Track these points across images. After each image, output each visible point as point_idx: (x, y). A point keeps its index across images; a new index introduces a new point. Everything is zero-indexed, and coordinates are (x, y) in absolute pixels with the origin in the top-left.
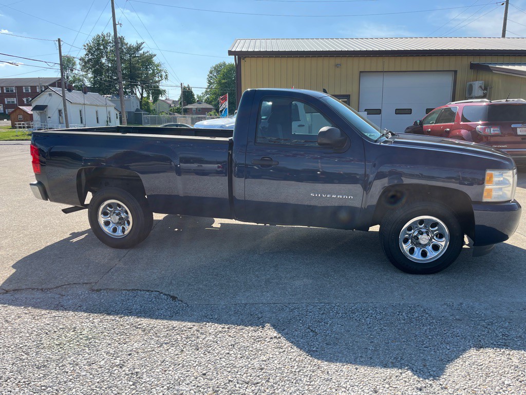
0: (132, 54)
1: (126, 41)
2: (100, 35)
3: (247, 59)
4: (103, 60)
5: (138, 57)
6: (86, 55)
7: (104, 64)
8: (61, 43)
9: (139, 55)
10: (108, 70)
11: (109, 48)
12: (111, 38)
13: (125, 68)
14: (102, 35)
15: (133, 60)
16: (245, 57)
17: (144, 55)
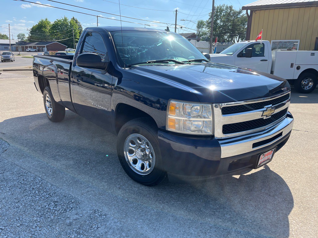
0: (235, 16)
1: (233, 8)
2: (219, 6)
3: (257, 12)
4: (219, 21)
5: (239, 17)
6: (209, 19)
7: (218, 23)
8: (177, 12)
9: (240, 16)
10: (220, 27)
11: (223, 13)
12: (225, 7)
13: (230, 26)
14: (220, 6)
15: (236, 20)
16: (256, 10)
17: (243, 16)
